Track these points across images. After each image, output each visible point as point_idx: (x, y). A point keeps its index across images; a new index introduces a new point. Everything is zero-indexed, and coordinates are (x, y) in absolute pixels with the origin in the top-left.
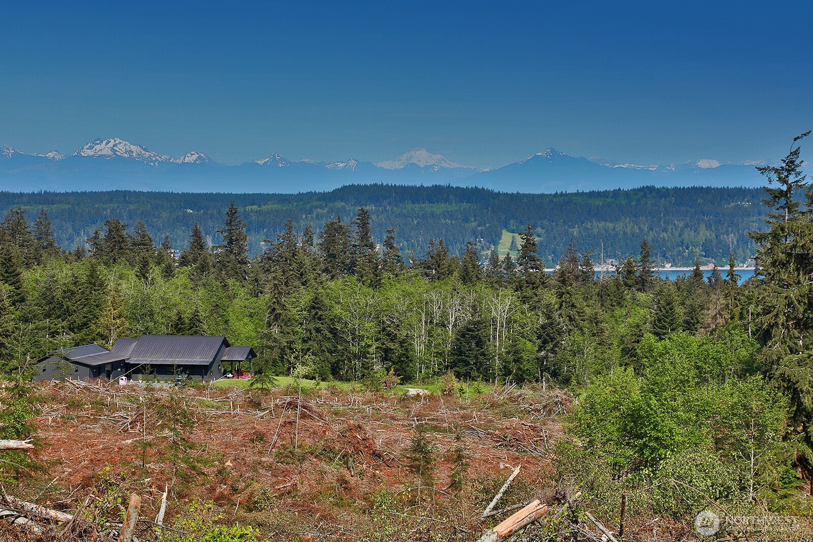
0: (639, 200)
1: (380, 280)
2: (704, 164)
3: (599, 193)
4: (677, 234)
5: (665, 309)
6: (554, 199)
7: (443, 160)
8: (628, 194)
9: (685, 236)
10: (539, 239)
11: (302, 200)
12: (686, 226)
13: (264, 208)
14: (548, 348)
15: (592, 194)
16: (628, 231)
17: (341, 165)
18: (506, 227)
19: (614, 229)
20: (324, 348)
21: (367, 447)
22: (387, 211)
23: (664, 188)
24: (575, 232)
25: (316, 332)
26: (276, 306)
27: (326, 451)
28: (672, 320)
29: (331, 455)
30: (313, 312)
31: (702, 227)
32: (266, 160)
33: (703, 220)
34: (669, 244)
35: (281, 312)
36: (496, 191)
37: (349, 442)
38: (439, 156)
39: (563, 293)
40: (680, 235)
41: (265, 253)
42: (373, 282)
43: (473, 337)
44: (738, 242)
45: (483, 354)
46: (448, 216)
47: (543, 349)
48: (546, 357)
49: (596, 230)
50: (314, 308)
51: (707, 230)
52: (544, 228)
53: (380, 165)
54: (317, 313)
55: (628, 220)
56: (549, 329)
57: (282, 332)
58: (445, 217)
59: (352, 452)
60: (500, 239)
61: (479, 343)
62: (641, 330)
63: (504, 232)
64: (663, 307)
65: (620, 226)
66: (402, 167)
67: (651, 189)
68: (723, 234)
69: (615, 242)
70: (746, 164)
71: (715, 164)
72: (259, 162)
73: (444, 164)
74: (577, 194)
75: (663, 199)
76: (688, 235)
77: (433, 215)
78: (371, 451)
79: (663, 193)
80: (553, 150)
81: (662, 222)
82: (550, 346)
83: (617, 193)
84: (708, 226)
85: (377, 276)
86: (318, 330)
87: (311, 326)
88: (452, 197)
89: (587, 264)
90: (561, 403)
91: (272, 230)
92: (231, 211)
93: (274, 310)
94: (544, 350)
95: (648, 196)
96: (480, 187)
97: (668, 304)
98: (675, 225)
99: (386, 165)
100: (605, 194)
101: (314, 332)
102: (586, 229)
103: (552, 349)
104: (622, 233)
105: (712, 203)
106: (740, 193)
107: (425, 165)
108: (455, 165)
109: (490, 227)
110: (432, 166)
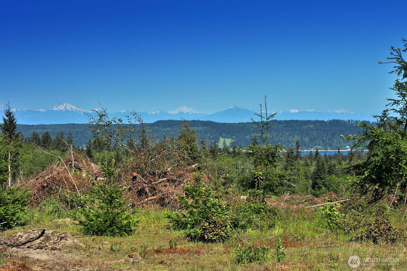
0: (271, 125)
4: (286, 138)
7: (193, 110)
9: (290, 139)
12: (290, 135)
17: (154, 113)
18: (221, 136)
22: (175, 130)
23: (280, 120)
24: (248, 137)
28: (324, 170)
32: (125, 111)
33: (296, 132)
34: (283, 142)
36: (217, 122)
38: (191, 109)
44: (309, 141)
46: (199, 132)
52: (236, 136)
53: (168, 112)
60: (220, 141)
64: (321, 166)
66: (177, 113)
68: (304, 138)
70: (308, 111)
72: (122, 112)
73: (193, 112)
74: (248, 123)
75: (280, 125)
80: (235, 106)
81: (280, 134)
84: (298, 135)
88: (199, 125)
95: (275, 124)
96: (210, 121)
98: (285, 135)
99: (171, 112)
100: (258, 123)
102: (252, 136)
105: (299, 126)
106: (309, 122)
107: (186, 112)
108: (198, 112)
109: (215, 136)
110: (189, 113)
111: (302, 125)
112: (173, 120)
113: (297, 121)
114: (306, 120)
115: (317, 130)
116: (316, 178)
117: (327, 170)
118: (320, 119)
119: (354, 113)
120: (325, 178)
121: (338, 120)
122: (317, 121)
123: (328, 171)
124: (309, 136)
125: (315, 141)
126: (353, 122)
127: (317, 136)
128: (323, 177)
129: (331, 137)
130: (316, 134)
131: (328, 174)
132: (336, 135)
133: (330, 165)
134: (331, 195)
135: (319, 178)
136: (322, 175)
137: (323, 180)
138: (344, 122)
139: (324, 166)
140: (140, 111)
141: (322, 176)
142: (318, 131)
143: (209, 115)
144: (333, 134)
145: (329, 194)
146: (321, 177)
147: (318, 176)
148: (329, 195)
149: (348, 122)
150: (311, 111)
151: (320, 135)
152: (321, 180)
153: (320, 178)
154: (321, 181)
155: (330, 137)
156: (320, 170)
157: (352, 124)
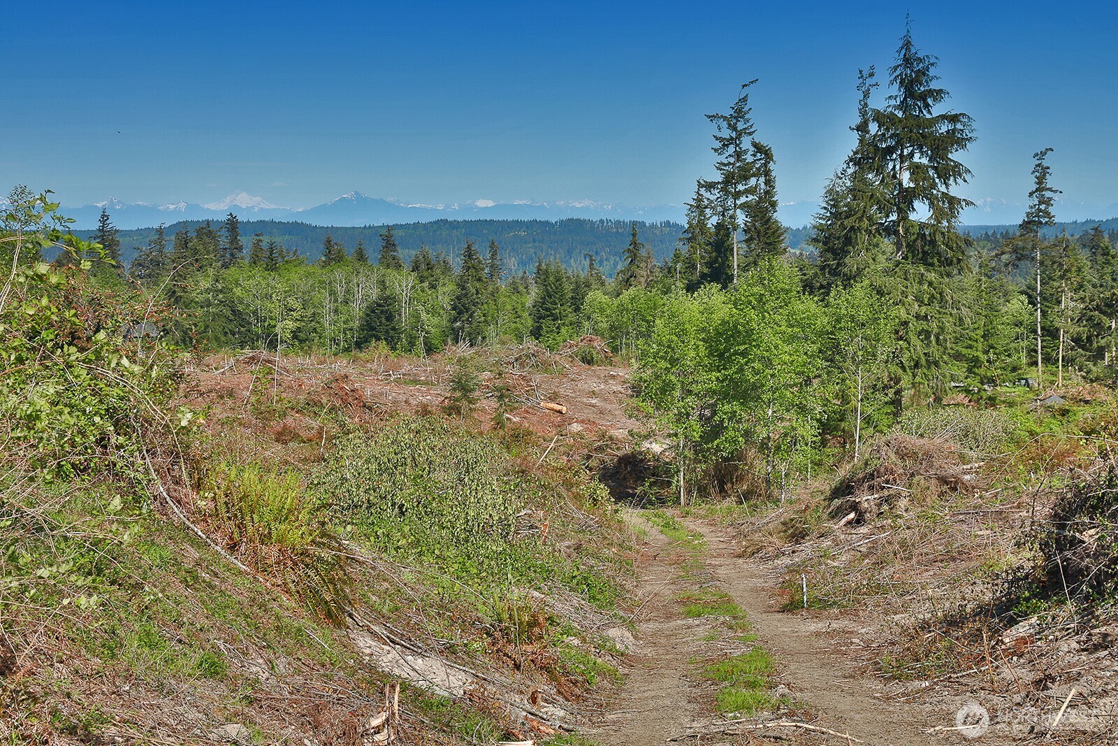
1: (276, 264)
2: (482, 204)
5: (555, 285)
7: (262, 202)
14: (464, 318)
17: (172, 207)
20: (226, 330)
21: (357, 398)
23: (455, 221)
27: (309, 405)
28: (561, 296)
29: (316, 409)
32: (104, 203)
35: (182, 294)
37: (336, 394)
38: (258, 199)
39: (469, 268)
41: (136, 260)
42: (269, 267)
43: (382, 312)
45: (394, 329)
47: (458, 319)
48: (462, 328)
53: (206, 206)
56: (465, 300)
59: (340, 405)
61: (390, 318)
62: (517, 312)
64: (553, 283)
66: (226, 208)
71: (491, 204)
72: (98, 205)
73: (262, 206)
75: (455, 230)
78: (362, 404)
79: (455, 225)
80: (356, 193)
82: (466, 316)
85: (272, 260)
90: (533, 355)
92: (103, 218)
94: (460, 320)
97: (558, 280)
99: (212, 206)
103: (468, 320)
105: (496, 234)
106: (517, 224)
107: (247, 207)
108: (273, 206)
109: (310, 255)
110: (253, 207)
111: (502, 230)
112: (213, 220)
113: (492, 221)
114: (510, 219)
115: (534, 242)
116: (539, 318)
117: (570, 295)
118: (541, 217)
119: (610, 207)
120: (564, 316)
121: (578, 220)
122: (534, 223)
123: (572, 298)
124: (518, 256)
125: (531, 266)
126: (610, 224)
127: (536, 254)
128: (560, 313)
129: (565, 257)
130: (532, 251)
131: (570, 306)
132: (574, 252)
133: (576, 282)
134: (590, 341)
135: (548, 316)
136: (555, 309)
137: (559, 322)
138: (593, 223)
139: (560, 285)
140: (141, 203)
141: (558, 311)
142: (537, 244)
143: (298, 212)
144: (569, 249)
145: (584, 339)
146: (554, 314)
147: (547, 310)
148: (585, 341)
149: (600, 225)
150: (521, 203)
151: (542, 253)
152: (554, 320)
153: (552, 315)
154: (555, 324)
155: (563, 256)
156: (550, 296)
157: (609, 228)
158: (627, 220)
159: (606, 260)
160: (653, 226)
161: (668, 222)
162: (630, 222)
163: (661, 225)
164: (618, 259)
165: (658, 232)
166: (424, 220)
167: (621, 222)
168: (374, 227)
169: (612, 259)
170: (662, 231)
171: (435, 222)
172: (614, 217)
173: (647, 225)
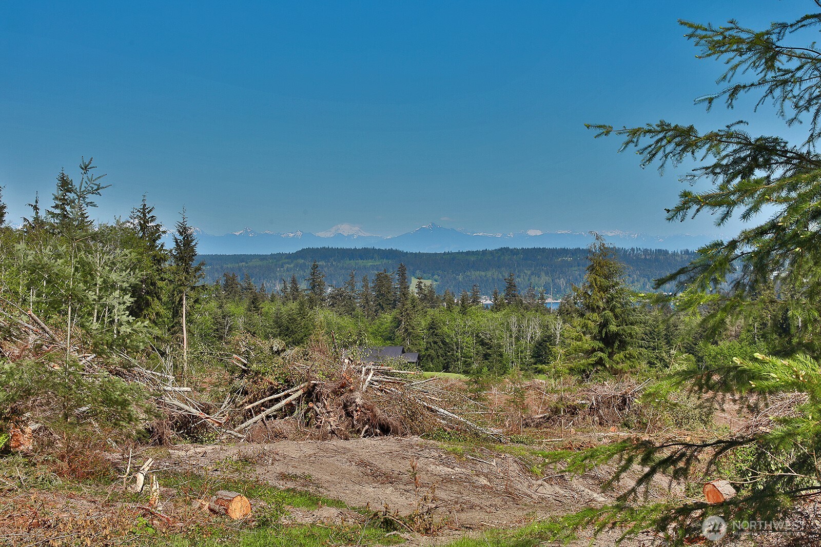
0: (500, 257)
2: (532, 233)
3: (473, 252)
4: (527, 279)
6: (444, 257)
7: (360, 231)
8: (491, 253)
9: (532, 280)
10: (437, 283)
11: (275, 258)
12: (532, 274)
13: (250, 264)
15: (468, 253)
16: (495, 277)
17: (292, 235)
18: (414, 275)
19: (486, 276)
22: (334, 265)
23: (515, 248)
24: (460, 278)
25: (434, 344)
26: (409, 327)
30: (432, 331)
31: (543, 274)
32: (241, 232)
33: (543, 269)
34: (522, 286)
36: (405, 251)
38: (357, 228)
40: (529, 280)
44: (566, 284)
46: (375, 268)
49: (473, 277)
50: (432, 328)
51: (546, 276)
52: (439, 276)
53: (317, 234)
54: (434, 332)
55: (494, 270)
57: (412, 344)
58: (373, 269)
60: (411, 283)
63: (413, 279)
65: (489, 274)
66: (332, 236)
67: (507, 249)
68: (557, 279)
69: (487, 285)
70: (558, 233)
71: (539, 233)
72: (236, 234)
73: (360, 234)
74: (459, 253)
75: (515, 256)
76: (534, 280)
77: (365, 267)
79: (515, 252)
80: (433, 224)
81: (517, 271)
83: (484, 252)
84: (547, 274)
86: (435, 343)
87: (431, 340)
88: (376, 256)
89: (542, 298)
91: (258, 279)
93: (407, 330)
95: (505, 254)
96: (394, 249)
98: (525, 273)
99: (322, 234)
100: (477, 253)
101: (432, 344)
102: (467, 276)
104: (491, 278)
105: (547, 259)
106: (564, 252)
107: (348, 235)
108: (368, 234)
110: (353, 235)
111: (552, 256)
113: (543, 250)
114: (557, 247)
115: (578, 266)
118: (583, 247)
119: (636, 236)
122: (578, 250)
124: (566, 276)
126: (639, 252)
127: (580, 275)
130: (577, 273)
138: (625, 251)
140: (268, 232)
142: (581, 268)
143: (389, 240)
149: (632, 252)
150: (563, 232)
157: (638, 255)
158: (653, 249)
159: (637, 281)
160: (674, 254)
161: (687, 251)
162: (656, 250)
163: (681, 253)
164: (646, 280)
165: (678, 259)
166: (491, 247)
167: (648, 250)
168: (452, 253)
169: (642, 280)
170: (682, 258)
171: (499, 250)
172: (643, 246)
173: (670, 252)
